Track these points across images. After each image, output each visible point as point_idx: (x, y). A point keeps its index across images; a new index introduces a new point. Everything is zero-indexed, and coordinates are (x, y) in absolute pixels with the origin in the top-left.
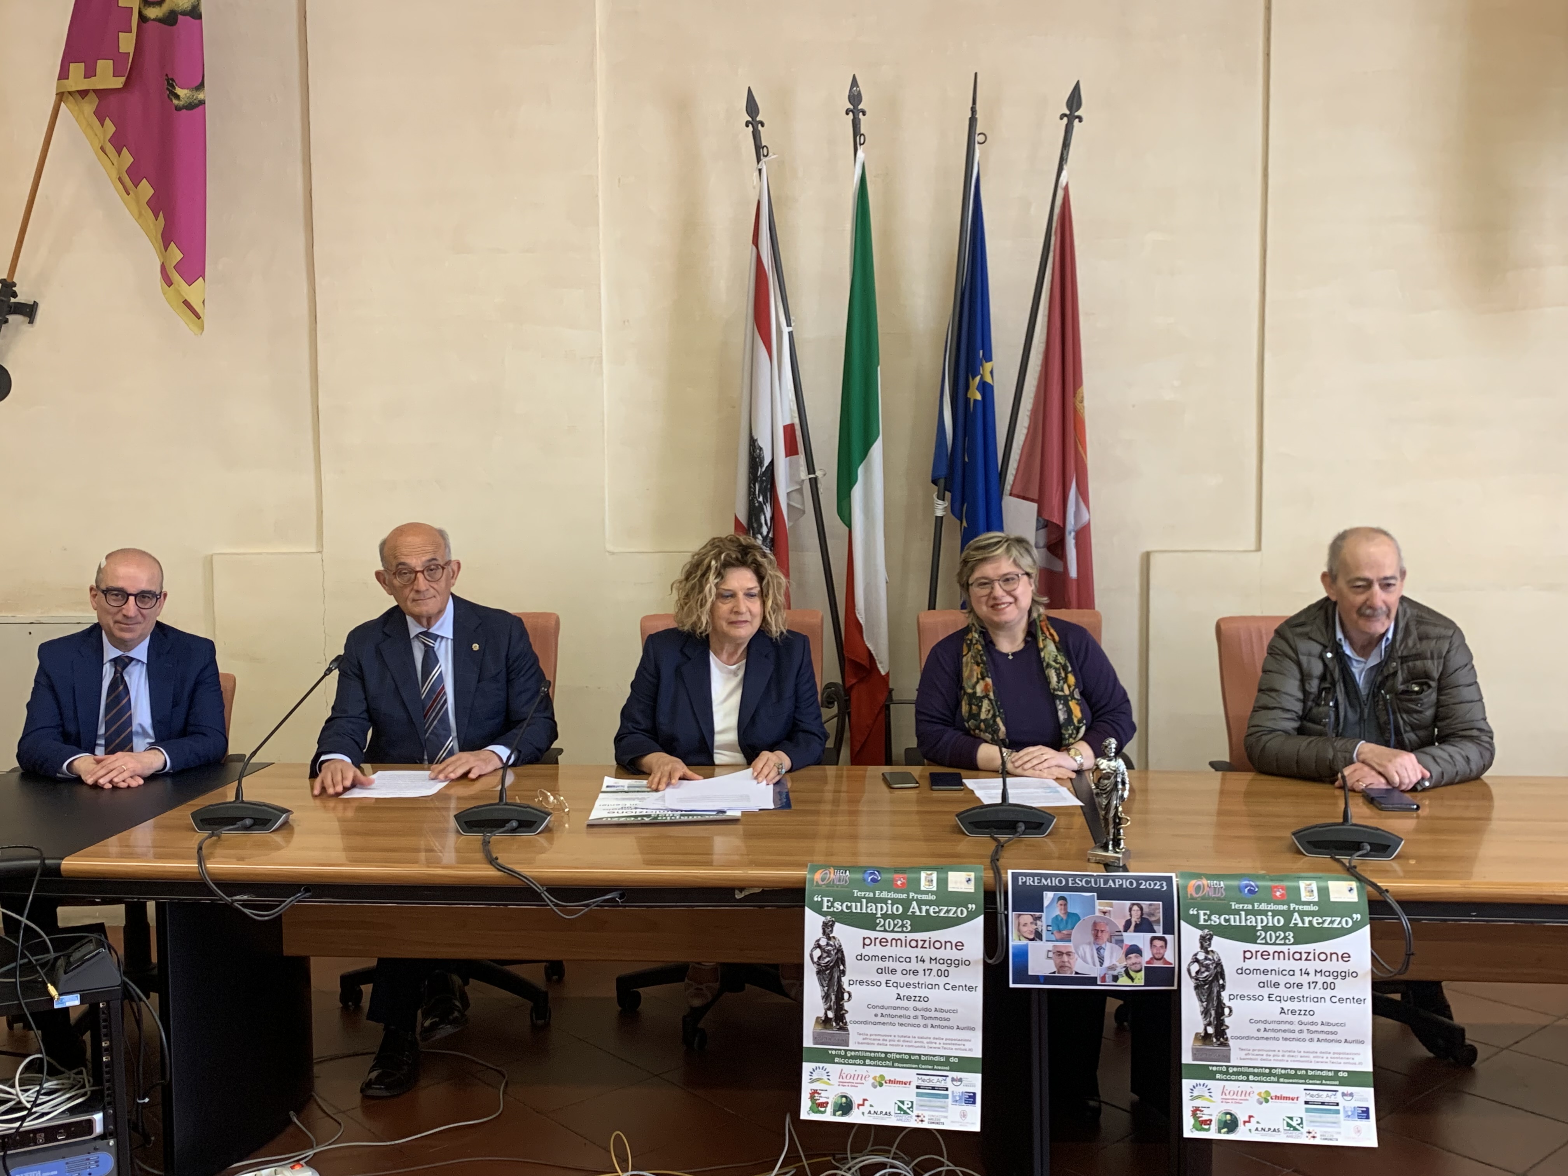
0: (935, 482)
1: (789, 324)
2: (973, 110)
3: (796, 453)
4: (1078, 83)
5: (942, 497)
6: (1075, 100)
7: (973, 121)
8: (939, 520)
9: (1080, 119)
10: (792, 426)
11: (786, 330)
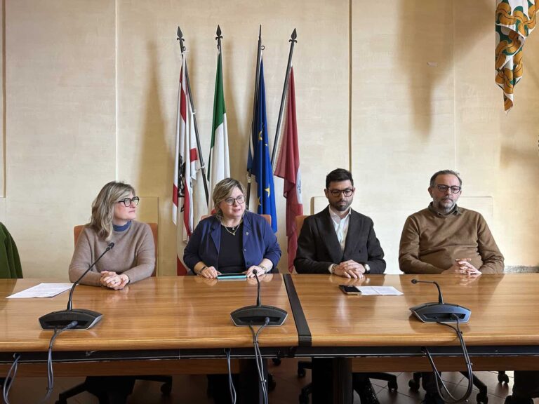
0: (248, 170)
1: (193, 111)
2: (260, 37)
3: (196, 159)
4: (295, 30)
5: (250, 176)
6: (294, 35)
7: (260, 42)
8: (249, 184)
9: (296, 41)
10: (195, 149)
11: (192, 114)
